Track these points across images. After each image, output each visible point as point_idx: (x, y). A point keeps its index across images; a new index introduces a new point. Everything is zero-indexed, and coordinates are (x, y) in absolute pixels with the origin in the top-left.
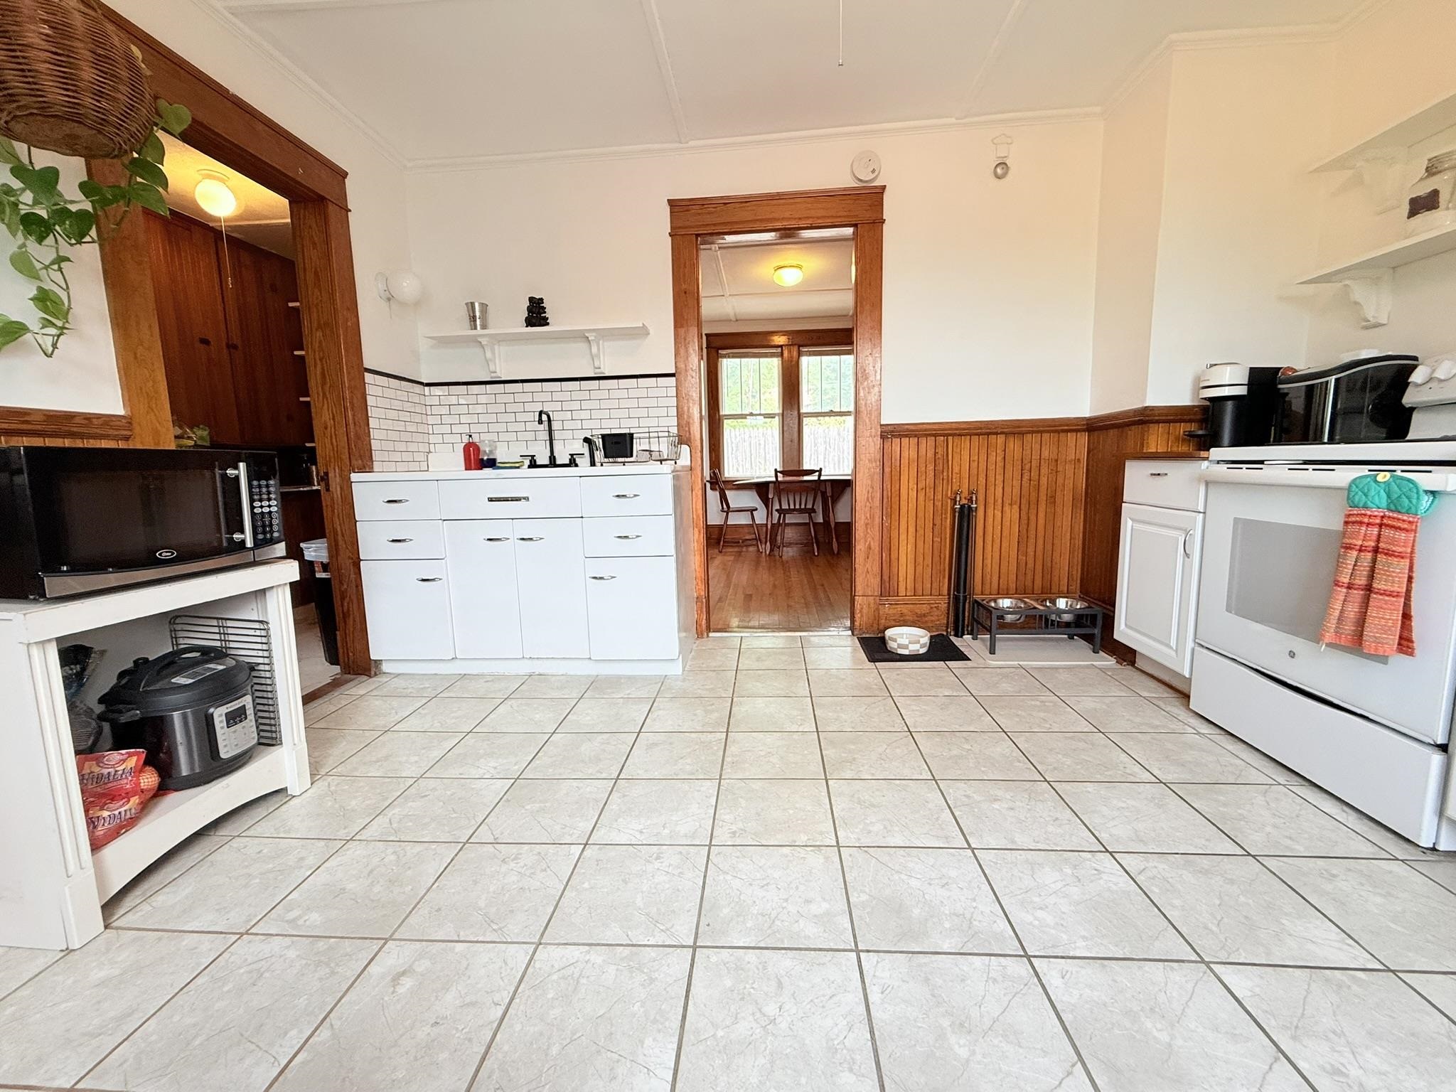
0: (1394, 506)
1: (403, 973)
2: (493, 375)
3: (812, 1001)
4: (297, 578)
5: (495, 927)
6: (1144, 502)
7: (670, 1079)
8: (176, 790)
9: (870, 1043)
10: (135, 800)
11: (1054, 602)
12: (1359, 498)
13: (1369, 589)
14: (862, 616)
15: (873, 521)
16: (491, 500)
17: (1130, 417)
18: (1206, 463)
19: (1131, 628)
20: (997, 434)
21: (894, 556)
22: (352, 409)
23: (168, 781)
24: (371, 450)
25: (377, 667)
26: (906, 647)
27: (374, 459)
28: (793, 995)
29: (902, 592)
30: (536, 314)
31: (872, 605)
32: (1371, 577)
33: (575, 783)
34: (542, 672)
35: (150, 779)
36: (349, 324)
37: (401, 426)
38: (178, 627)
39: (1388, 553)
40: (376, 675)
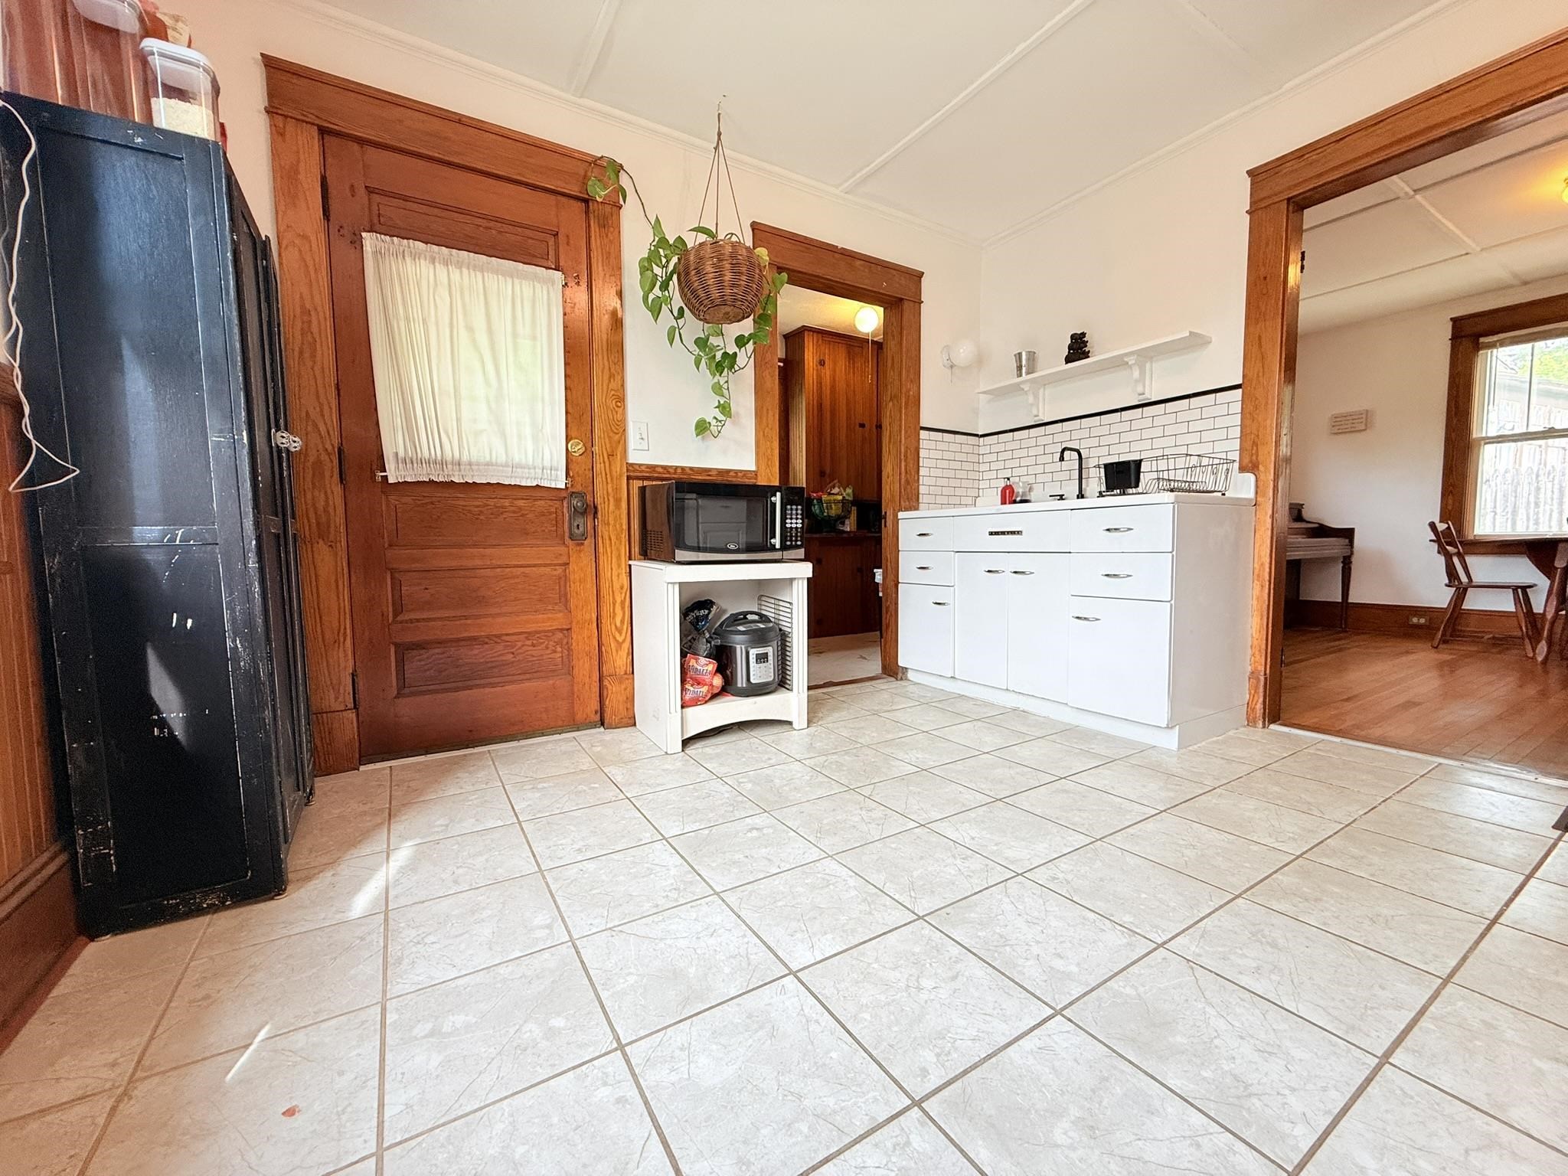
1: (757, 829)
2: (1036, 418)
3: (966, 1004)
4: (811, 575)
5: (819, 835)
7: (818, 959)
8: (732, 695)
9: (978, 1059)
10: (705, 689)
16: (991, 534)
22: (905, 461)
23: (728, 688)
24: (918, 494)
25: (903, 673)
27: (920, 501)
28: (956, 989)
30: (1078, 348)
33: (961, 789)
34: (1026, 709)
35: (718, 681)
36: (911, 393)
37: (951, 474)
38: (763, 603)
40: (901, 679)
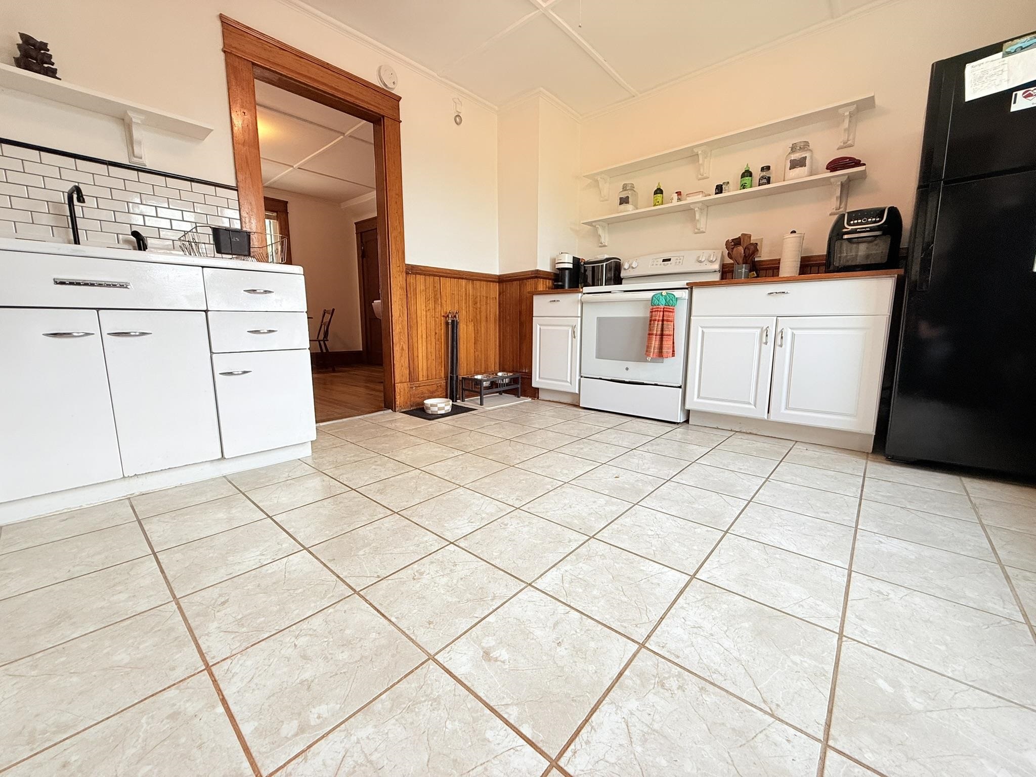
0: (667, 304)
6: (546, 315)
11: (496, 375)
12: (656, 302)
13: (662, 335)
14: (400, 397)
15: (404, 330)
17: (529, 275)
18: (580, 295)
19: (543, 378)
20: (463, 278)
21: (415, 354)
26: (443, 408)
29: (421, 379)
31: (406, 389)
32: (662, 330)
39: (668, 321)
